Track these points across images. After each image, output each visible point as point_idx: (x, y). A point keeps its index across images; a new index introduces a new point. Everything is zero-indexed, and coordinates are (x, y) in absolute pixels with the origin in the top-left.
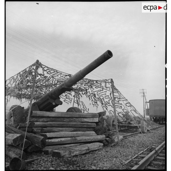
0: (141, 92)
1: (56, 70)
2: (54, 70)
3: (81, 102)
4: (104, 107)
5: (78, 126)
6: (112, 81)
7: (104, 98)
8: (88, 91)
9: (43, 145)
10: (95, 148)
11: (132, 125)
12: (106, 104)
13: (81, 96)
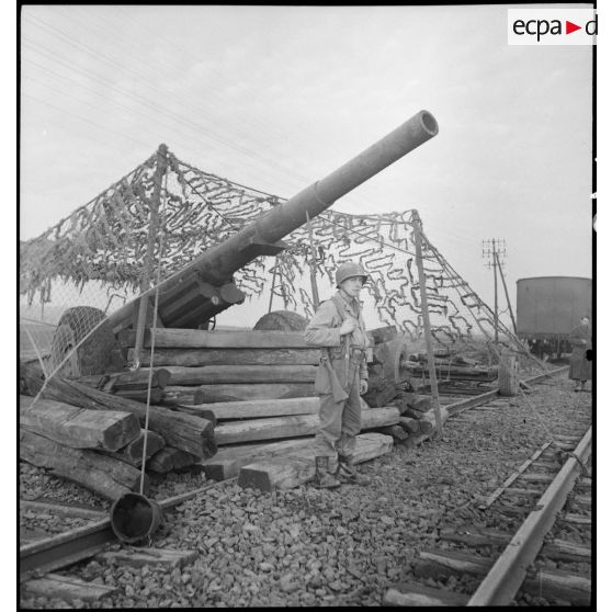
0: (486, 250)
1: (225, 180)
2: (221, 180)
3: (298, 291)
4: (383, 310)
5: (305, 379)
6: (416, 219)
7: (386, 278)
8: (327, 252)
9: (207, 450)
10: (370, 452)
11: (468, 370)
12: (392, 298)
13: (301, 272)
